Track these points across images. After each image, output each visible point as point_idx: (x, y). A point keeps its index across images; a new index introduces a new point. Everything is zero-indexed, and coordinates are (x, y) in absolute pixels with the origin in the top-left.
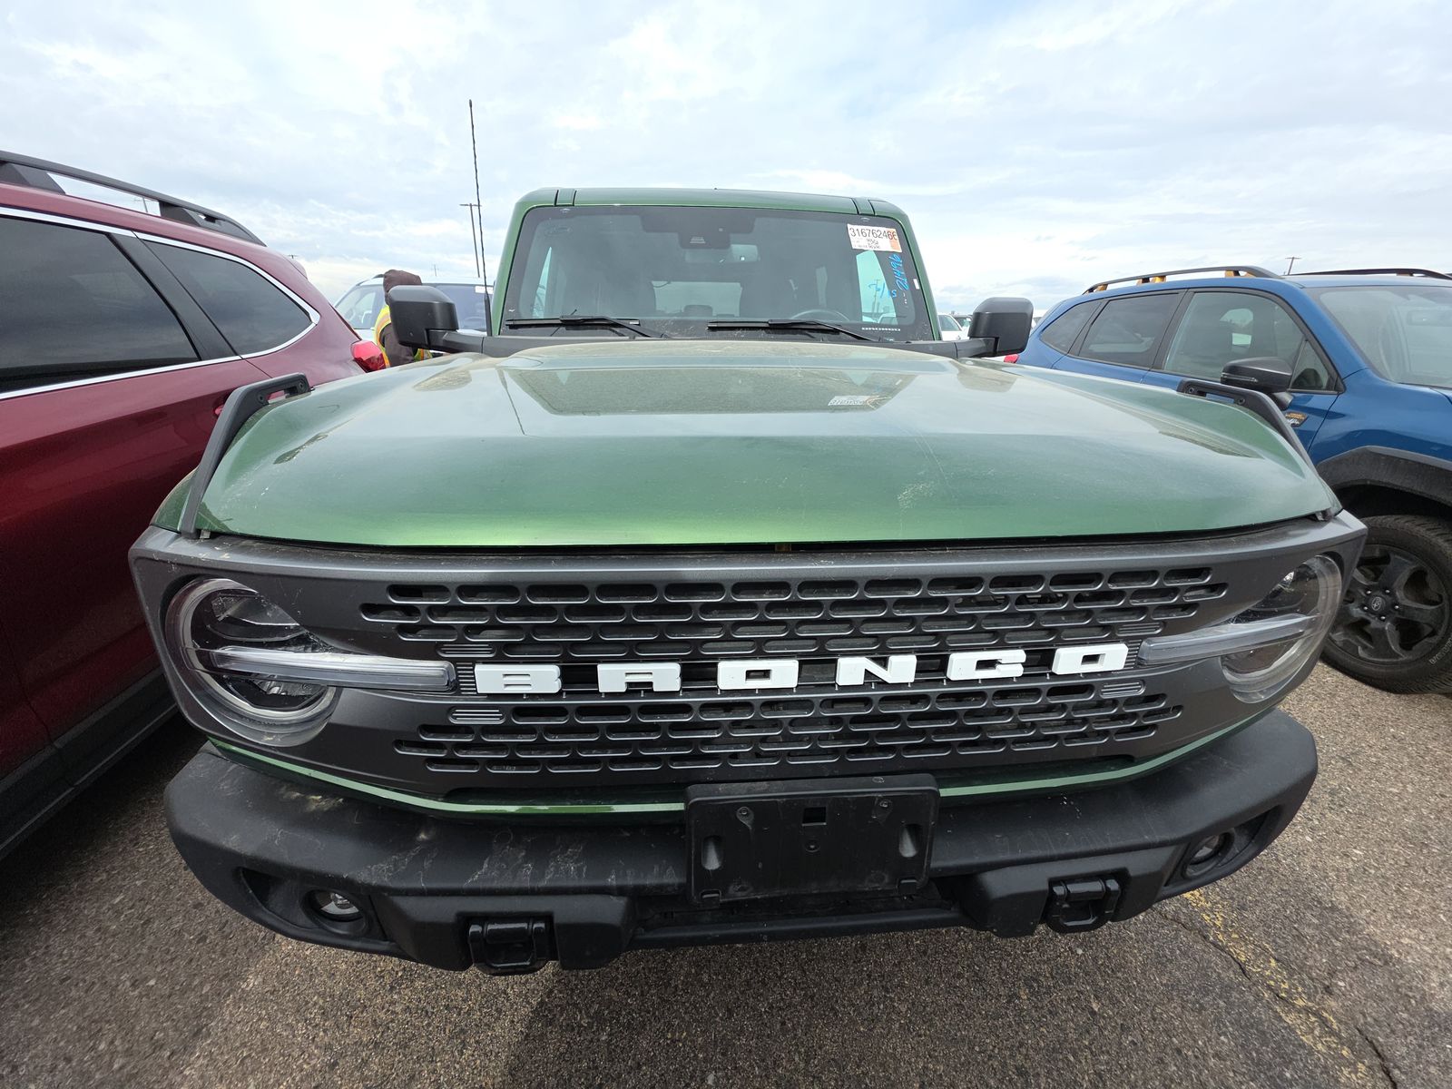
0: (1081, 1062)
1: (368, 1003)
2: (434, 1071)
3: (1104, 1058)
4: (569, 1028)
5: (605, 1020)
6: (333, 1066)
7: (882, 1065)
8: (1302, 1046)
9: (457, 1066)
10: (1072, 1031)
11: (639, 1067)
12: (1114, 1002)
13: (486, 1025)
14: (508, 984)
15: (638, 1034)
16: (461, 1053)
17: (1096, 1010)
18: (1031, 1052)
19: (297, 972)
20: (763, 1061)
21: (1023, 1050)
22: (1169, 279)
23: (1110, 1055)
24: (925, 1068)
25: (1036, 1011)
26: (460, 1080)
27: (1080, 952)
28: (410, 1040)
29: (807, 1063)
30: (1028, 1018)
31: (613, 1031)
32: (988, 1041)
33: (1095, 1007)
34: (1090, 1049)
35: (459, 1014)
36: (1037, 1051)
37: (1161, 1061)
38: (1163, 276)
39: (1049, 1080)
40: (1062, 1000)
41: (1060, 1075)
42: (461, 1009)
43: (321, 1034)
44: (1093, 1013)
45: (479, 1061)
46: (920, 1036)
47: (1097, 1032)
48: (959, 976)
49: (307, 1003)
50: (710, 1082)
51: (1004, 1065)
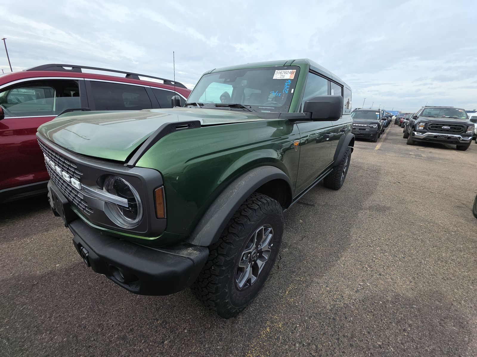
0: (143, 344)
3: (148, 350)
10: (153, 338)
12: (171, 347)
17: (165, 343)
18: (140, 330)
21: (139, 328)
23: (149, 352)
24: (123, 308)
25: (155, 327)
27: (186, 331)
30: (151, 326)
32: (138, 319)
33: (166, 342)
34: (149, 345)
36: (141, 331)
39: (132, 338)
40: (163, 332)
44: (163, 342)
46: (131, 304)
47: (156, 345)
48: (156, 305)
51: (132, 325)
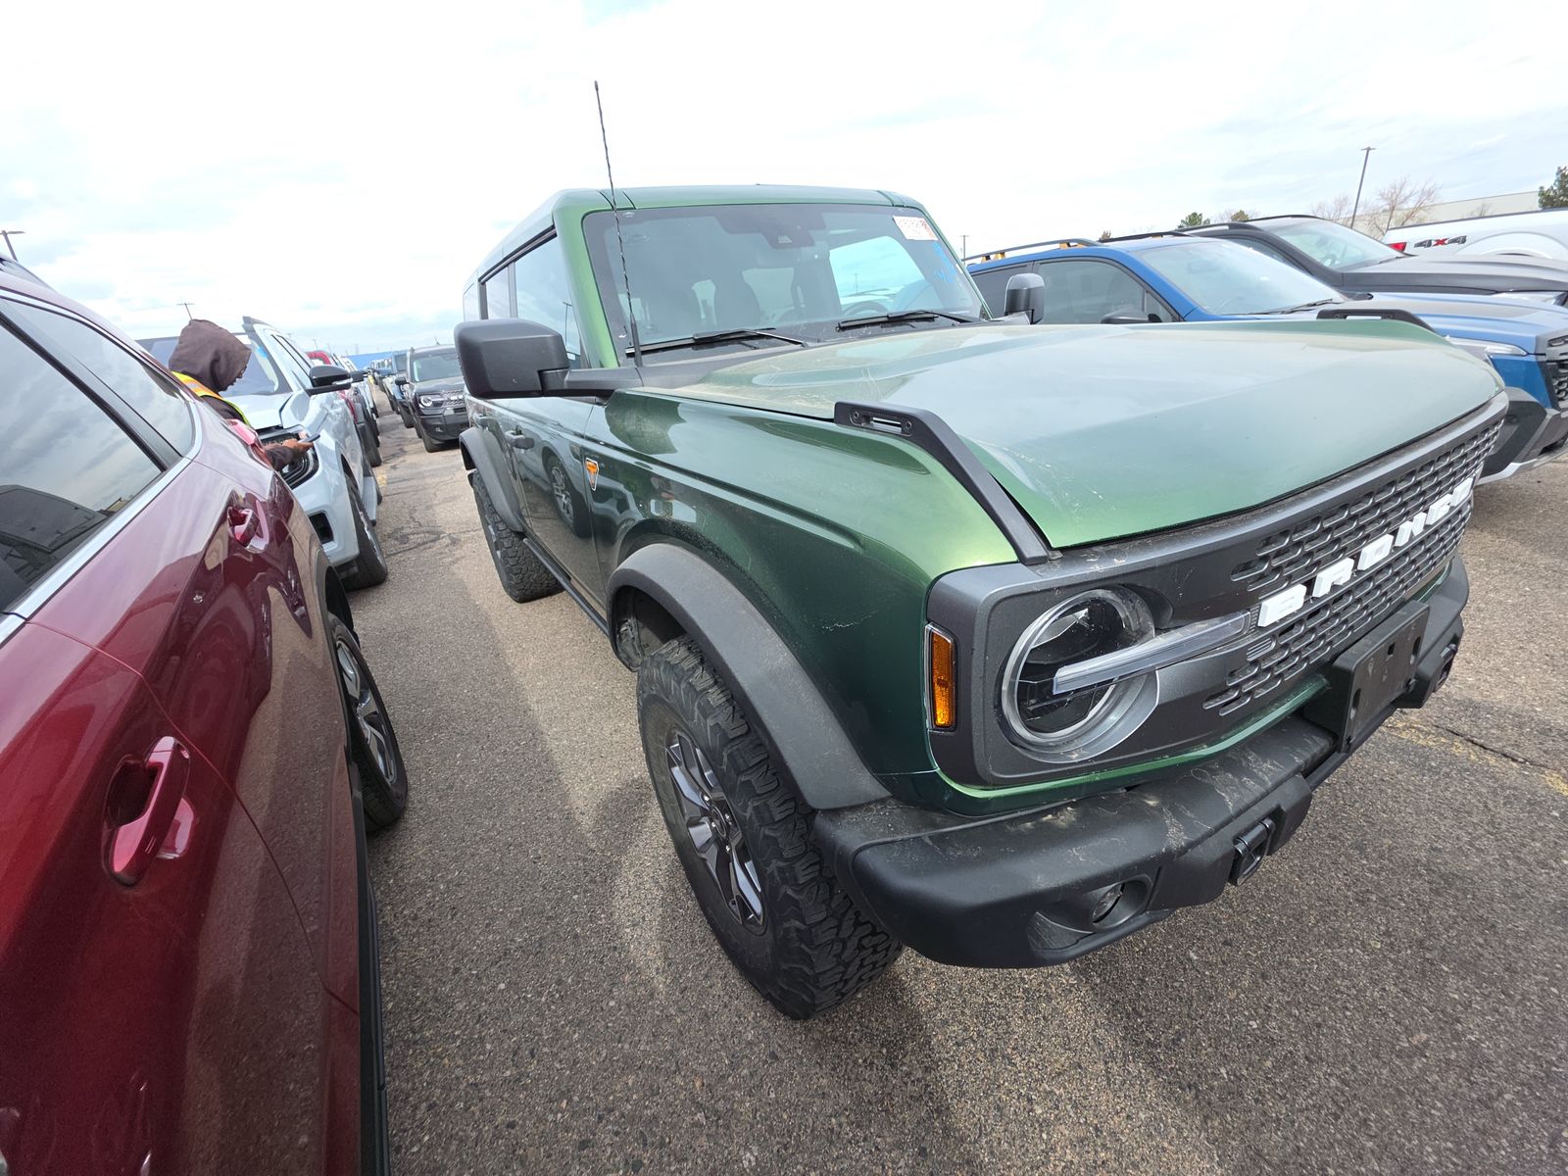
1: (887, 1090)
2: (1010, 1091)
4: (1067, 992)
5: (1085, 970)
6: (923, 1152)
7: (1269, 880)
8: (1423, 747)
9: (1023, 1074)
11: (1143, 981)
13: (1005, 1034)
14: (983, 997)
15: (1116, 962)
16: (1015, 1065)
19: (785, 1117)
20: (1208, 923)
22: (1008, 255)
26: (1037, 1081)
28: (961, 1086)
29: (1231, 907)
31: (1099, 972)
35: (974, 1042)
37: (1381, 791)
38: (1002, 253)
41: (1350, 827)
42: (971, 1037)
43: (879, 1140)
45: (1033, 1060)
49: (832, 1130)
50: (1195, 958)
